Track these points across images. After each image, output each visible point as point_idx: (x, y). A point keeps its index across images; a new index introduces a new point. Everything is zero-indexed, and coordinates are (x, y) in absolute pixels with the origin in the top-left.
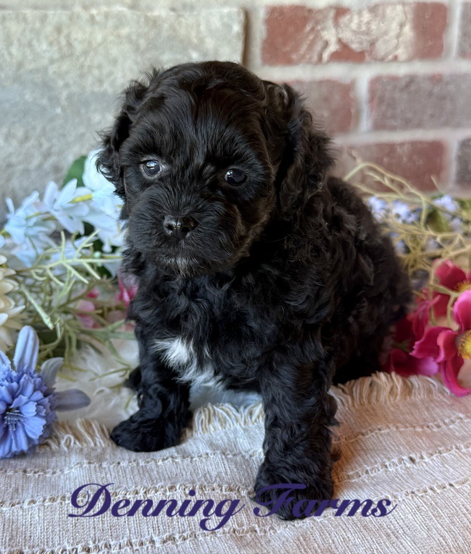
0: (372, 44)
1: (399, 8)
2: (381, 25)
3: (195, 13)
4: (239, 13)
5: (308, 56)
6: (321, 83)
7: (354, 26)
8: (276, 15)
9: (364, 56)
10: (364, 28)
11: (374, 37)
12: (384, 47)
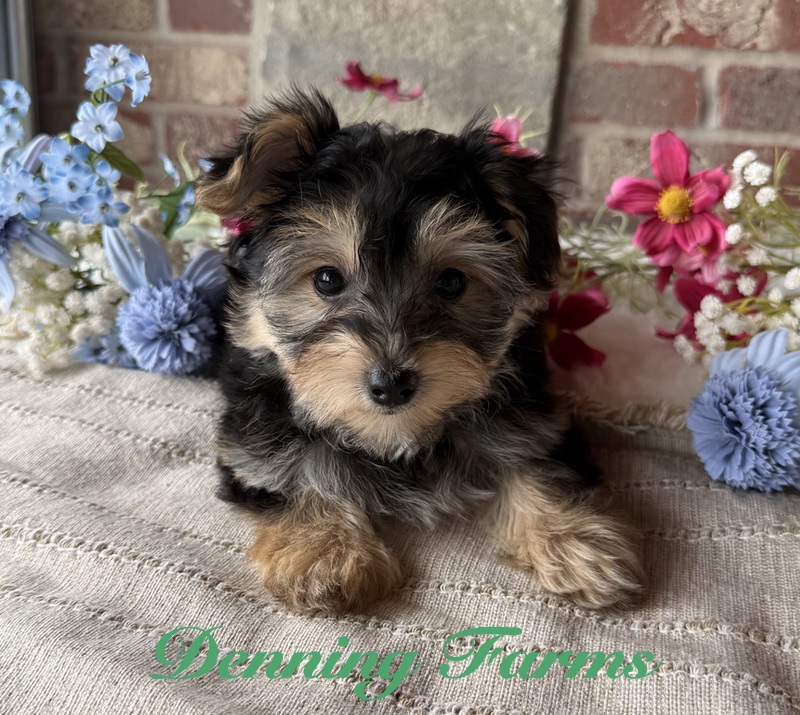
0: (724, 28)
2: (737, 7)
5: (644, 37)
6: (659, 68)
7: (702, 6)
9: (714, 42)
10: (714, 10)
11: (727, 21)
12: (739, 33)
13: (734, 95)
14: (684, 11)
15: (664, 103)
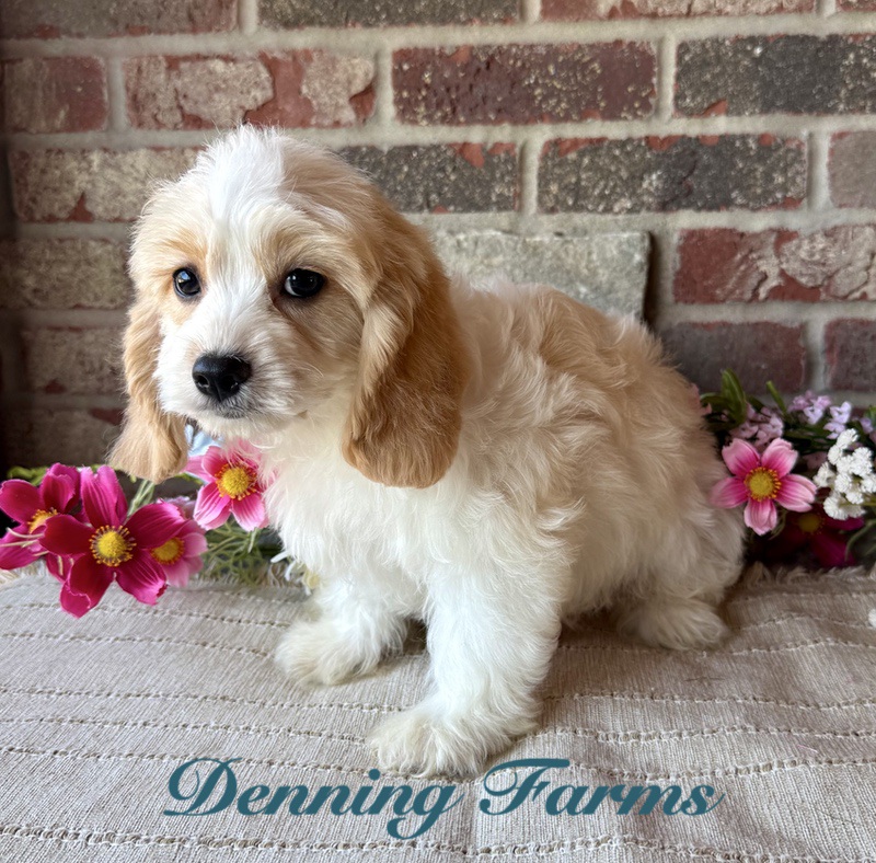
0: (830, 277)
1: (869, 231)
2: (843, 252)
3: (587, 238)
4: (643, 239)
5: (738, 291)
6: (756, 326)
7: (803, 254)
8: (694, 240)
9: (820, 293)
10: (817, 257)
11: (833, 269)
12: (847, 281)
13: (843, 351)
14: (783, 259)
15: (763, 367)
